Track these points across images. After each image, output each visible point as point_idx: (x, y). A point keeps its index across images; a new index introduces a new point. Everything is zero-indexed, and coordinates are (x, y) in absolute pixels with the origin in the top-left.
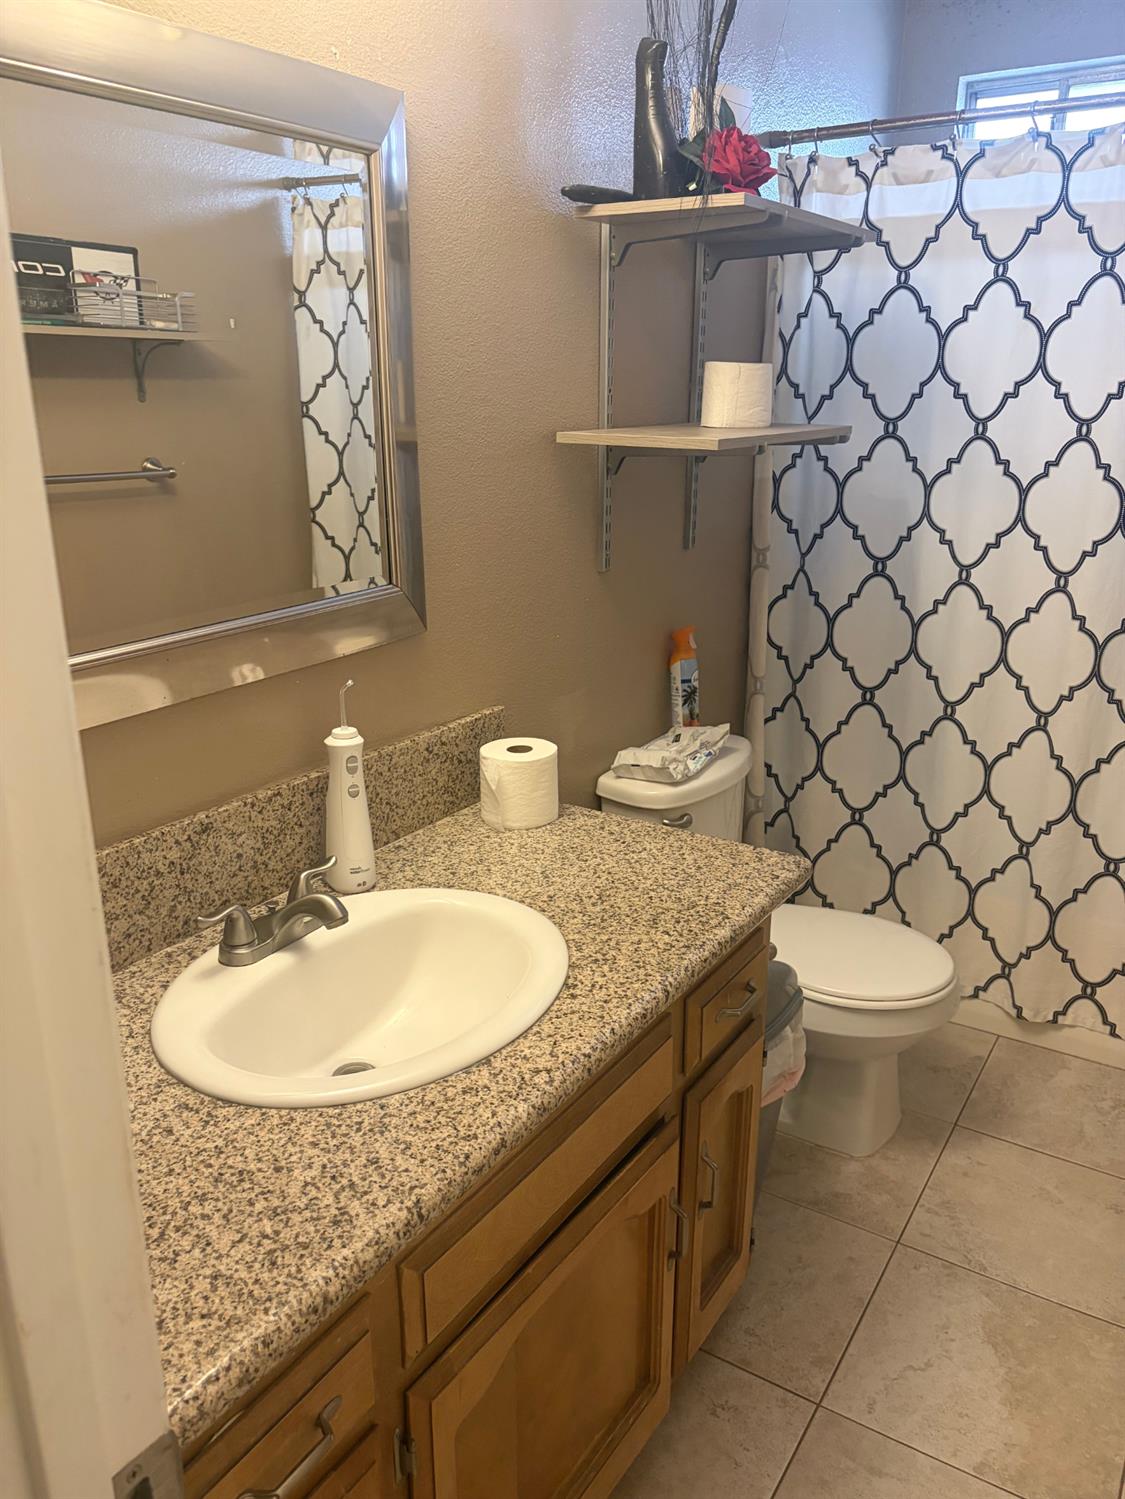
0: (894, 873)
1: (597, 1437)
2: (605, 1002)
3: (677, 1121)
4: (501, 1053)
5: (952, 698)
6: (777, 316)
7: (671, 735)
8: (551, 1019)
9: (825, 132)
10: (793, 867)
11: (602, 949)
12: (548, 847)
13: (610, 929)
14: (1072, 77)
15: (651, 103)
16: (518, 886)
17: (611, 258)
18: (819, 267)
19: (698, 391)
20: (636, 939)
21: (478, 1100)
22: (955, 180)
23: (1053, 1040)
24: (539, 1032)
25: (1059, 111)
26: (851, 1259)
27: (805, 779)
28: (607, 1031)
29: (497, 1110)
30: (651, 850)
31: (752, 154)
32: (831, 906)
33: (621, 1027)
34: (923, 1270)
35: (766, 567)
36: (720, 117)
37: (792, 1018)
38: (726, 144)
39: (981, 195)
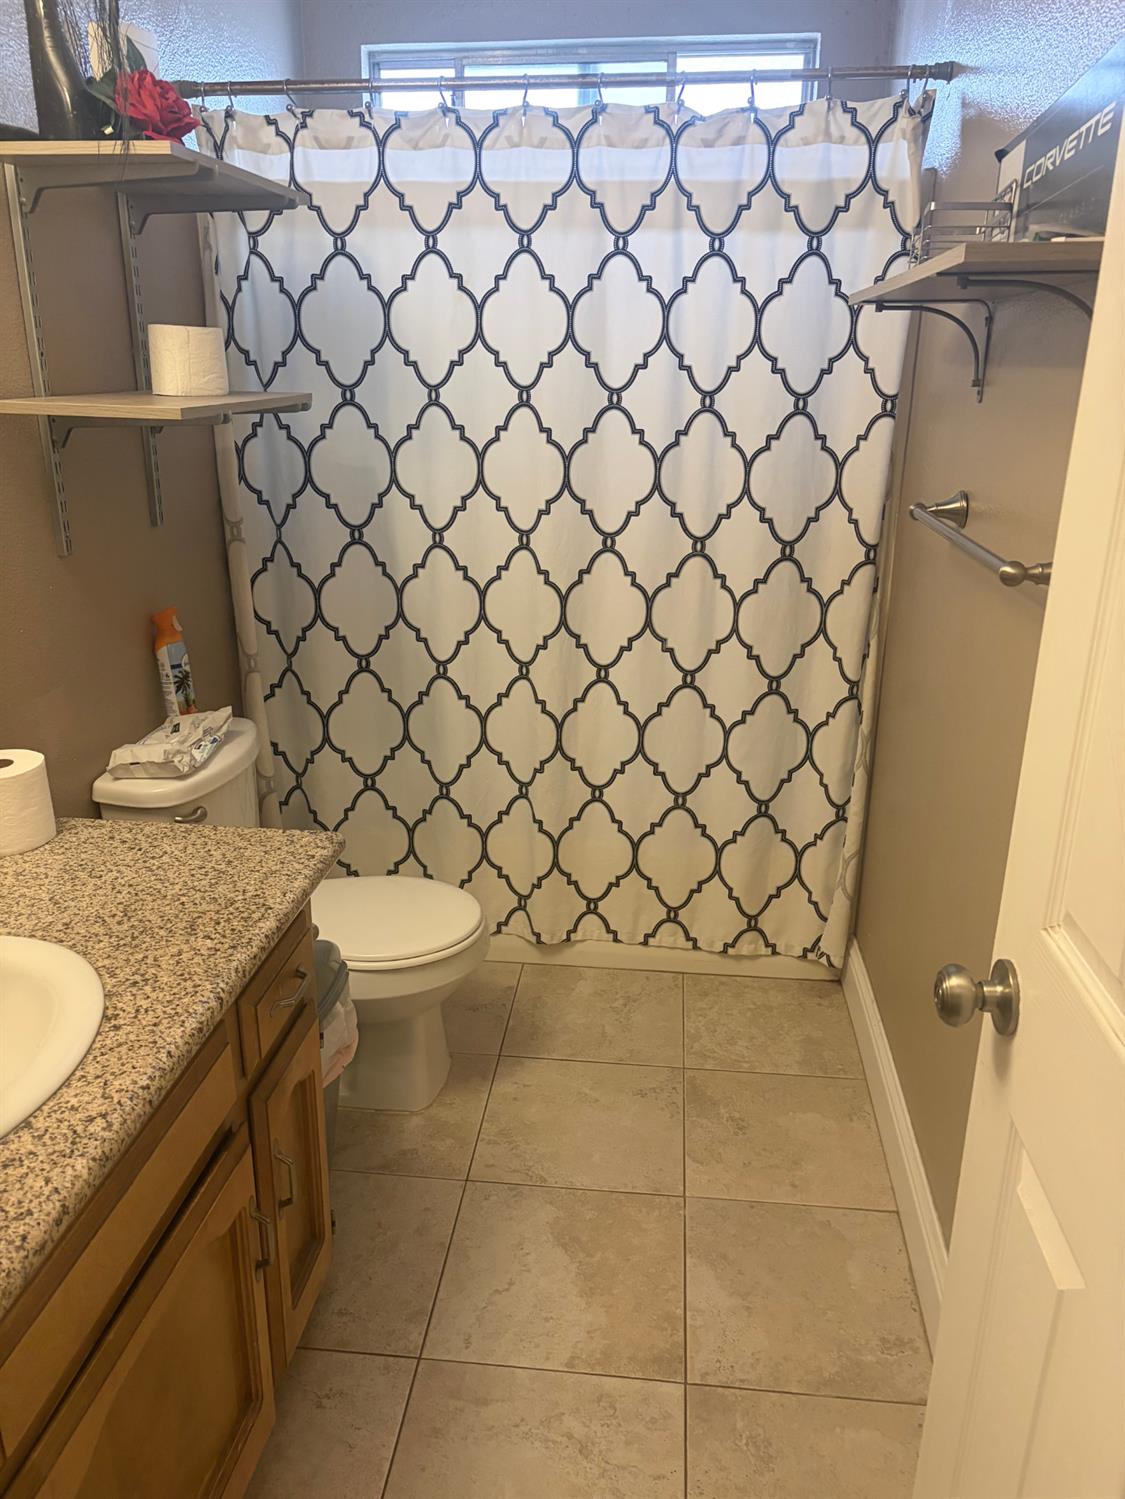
0: (411, 831)
1: (207, 1477)
2: (155, 1025)
3: (245, 1129)
4: (42, 1111)
5: (443, 657)
6: (216, 277)
7: (168, 726)
8: (95, 1057)
9: (237, 87)
10: (327, 843)
11: (139, 969)
12: (52, 870)
13: (144, 946)
14: (465, 57)
15: (46, 33)
16: (23, 919)
17: (21, 204)
18: (253, 228)
19: (142, 357)
20: (175, 950)
21: (24, 1170)
22: (375, 148)
23: (568, 956)
24: (83, 1077)
25: (458, 87)
26: (427, 1209)
27: (313, 753)
28: (163, 1056)
29: (50, 1175)
30: (173, 852)
31: (170, 101)
32: (356, 874)
33: (177, 1047)
34: (494, 1198)
35: (242, 540)
36: (128, 58)
37: (340, 994)
38: (140, 87)
39: (403, 165)
